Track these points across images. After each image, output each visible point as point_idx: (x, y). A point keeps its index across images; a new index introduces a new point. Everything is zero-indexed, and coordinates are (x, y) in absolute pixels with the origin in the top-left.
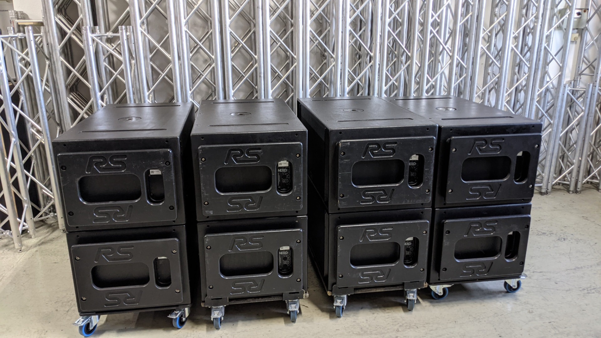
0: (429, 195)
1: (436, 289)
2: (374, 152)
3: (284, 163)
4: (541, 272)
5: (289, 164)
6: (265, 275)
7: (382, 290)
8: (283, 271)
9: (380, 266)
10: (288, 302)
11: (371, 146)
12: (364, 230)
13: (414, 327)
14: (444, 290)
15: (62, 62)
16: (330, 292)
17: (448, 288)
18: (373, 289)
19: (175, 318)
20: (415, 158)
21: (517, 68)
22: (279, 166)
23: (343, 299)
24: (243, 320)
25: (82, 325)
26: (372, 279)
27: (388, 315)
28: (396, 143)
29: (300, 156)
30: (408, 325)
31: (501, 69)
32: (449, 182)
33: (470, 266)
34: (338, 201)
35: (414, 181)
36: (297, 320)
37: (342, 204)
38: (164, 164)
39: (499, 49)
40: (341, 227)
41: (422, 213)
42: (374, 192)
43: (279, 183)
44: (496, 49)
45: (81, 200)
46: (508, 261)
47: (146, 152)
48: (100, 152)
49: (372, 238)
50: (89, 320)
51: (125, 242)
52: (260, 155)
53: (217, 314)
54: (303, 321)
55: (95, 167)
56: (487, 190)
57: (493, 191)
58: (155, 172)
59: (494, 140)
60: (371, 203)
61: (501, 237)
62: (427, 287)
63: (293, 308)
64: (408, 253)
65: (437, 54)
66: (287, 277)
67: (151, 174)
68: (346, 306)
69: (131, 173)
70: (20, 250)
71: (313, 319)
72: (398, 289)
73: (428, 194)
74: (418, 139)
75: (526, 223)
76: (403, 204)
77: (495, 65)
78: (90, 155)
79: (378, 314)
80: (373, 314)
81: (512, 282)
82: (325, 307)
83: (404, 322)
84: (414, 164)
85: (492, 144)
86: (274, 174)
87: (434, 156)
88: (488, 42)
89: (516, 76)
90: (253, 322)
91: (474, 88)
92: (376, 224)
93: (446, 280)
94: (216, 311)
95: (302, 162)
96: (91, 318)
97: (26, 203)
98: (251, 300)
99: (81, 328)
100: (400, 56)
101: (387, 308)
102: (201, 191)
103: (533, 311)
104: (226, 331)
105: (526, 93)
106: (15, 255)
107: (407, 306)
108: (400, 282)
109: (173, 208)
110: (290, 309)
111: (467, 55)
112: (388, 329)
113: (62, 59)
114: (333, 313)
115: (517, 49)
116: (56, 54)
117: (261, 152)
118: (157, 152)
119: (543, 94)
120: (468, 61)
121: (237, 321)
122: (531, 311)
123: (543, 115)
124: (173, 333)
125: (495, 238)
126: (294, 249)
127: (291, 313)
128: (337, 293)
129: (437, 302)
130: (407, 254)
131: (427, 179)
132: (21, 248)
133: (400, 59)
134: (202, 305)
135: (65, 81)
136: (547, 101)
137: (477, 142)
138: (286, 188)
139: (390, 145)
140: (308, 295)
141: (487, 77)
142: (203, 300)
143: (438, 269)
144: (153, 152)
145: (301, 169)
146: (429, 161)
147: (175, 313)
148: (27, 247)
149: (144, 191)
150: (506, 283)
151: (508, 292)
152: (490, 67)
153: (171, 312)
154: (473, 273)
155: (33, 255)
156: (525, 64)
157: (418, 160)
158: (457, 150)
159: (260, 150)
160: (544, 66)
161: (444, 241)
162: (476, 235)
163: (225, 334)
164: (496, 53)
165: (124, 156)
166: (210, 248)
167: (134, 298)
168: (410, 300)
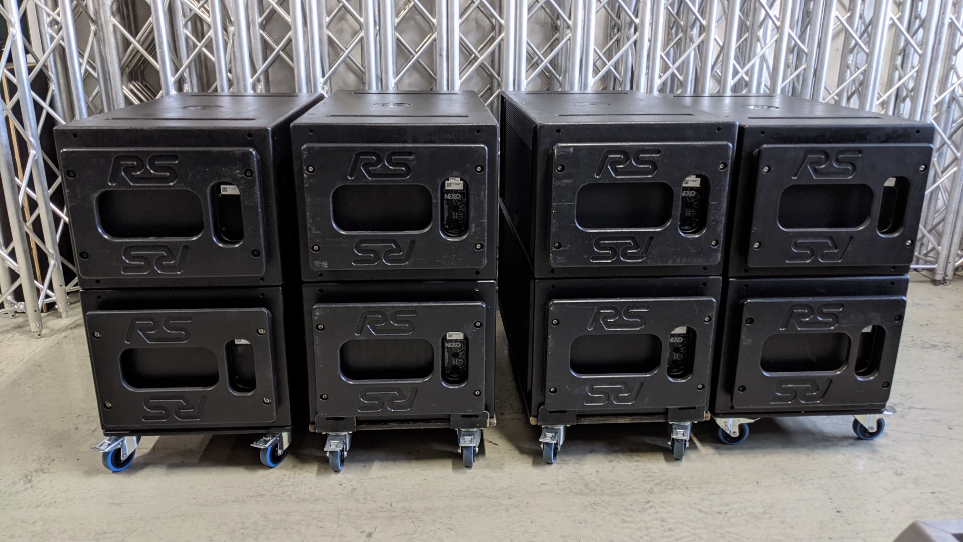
0: (716, 251)
1: (726, 425)
2: (618, 166)
3: (455, 184)
4: (923, 409)
5: (464, 185)
6: (419, 381)
7: (628, 420)
8: (452, 377)
9: (624, 376)
10: (460, 431)
11: (612, 156)
12: (596, 309)
13: (682, 487)
14: (741, 427)
15: (114, 26)
16: (535, 419)
17: (749, 424)
18: (611, 417)
19: (262, 447)
20: (693, 181)
21: (900, 59)
22: (447, 188)
23: (556, 433)
24: (381, 460)
25: (107, 450)
26: (609, 399)
27: (637, 466)
28: (658, 151)
29: (483, 169)
30: (671, 483)
31: (869, 56)
32: (755, 229)
33: (789, 386)
34: (549, 255)
35: (690, 225)
36: (474, 464)
37: (556, 261)
38: (241, 173)
39: (867, 21)
40: (556, 301)
41: (704, 284)
42: (615, 242)
43: (446, 219)
44: (862, 22)
45: (100, 230)
46: (859, 379)
47: (211, 152)
48: (132, 149)
49: (610, 325)
50: (119, 444)
51: (176, 311)
52: (411, 166)
53: (333, 445)
54: (485, 467)
55: (123, 173)
56: (826, 246)
57: (836, 249)
58: (230, 190)
59: (842, 154)
60: (610, 261)
61: (849, 335)
62: (709, 419)
63: (468, 441)
64: (676, 357)
65: (756, 27)
66: (456, 387)
67: (222, 193)
68: (561, 446)
69: (185, 188)
70: (39, 335)
71: (503, 464)
72: (656, 421)
73: (714, 249)
74: (699, 145)
75: (898, 312)
76: (668, 265)
77: (862, 52)
78: (116, 152)
79: (618, 462)
80: (611, 461)
81: (868, 421)
82: (526, 446)
83: (663, 478)
84: (693, 193)
85: (838, 161)
86: (437, 200)
87: (728, 179)
88: (849, 10)
89: (897, 72)
90: (398, 464)
91: (820, 88)
92: (618, 300)
93: (744, 408)
94: (333, 440)
95: (486, 181)
96: (124, 440)
97: (53, 258)
98: (395, 424)
99: (105, 455)
100: (689, 29)
101: (637, 454)
102: (306, 225)
103: (904, 473)
104: (350, 476)
105: (914, 101)
106: (30, 342)
107: (672, 453)
108: (659, 407)
109: (259, 254)
110: (461, 444)
111: (810, 30)
112: (634, 488)
113: (115, 21)
114: (539, 456)
115: (902, 23)
116: (105, 11)
117: (414, 160)
118: (230, 151)
119: (946, 106)
120: (810, 41)
121: (371, 460)
122: (899, 472)
123: (944, 143)
124: (261, 475)
125: (839, 337)
126: (470, 337)
127: (465, 451)
128: (545, 422)
129: (728, 449)
130: (674, 358)
131: (713, 221)
132: (41, 331)
133: (688, 33)
134: (311, 429)
135: (120, 60)
136: (951, 119)
137: (809, 156)
138: (459, 229)
139: (648, 155)
140: (495, 421)
141: (845, 72)
142: (311, 420)
143: (729, 389)
144: (224, 151)
145: (485, 194)
146: (718, 188)
147: (265, 440)
148: (52, 330)
149: (209, 220)
150: (856, 422)
151: (859, 438)
152: (851, 55)
153: (257, 437)
154: (795, 397)
155: (58, 343)
156: (916, 51)
157: (698, 186)
158: (772, 169)
159: (411, 155)
160: (948, 56)
161: (743, 336)
162: (803, 329)
163: (348, 480)
164: (863, 28)
165: (174, 156)
166: (324, 328)
167: (193, 408)
168: (677, 440)
